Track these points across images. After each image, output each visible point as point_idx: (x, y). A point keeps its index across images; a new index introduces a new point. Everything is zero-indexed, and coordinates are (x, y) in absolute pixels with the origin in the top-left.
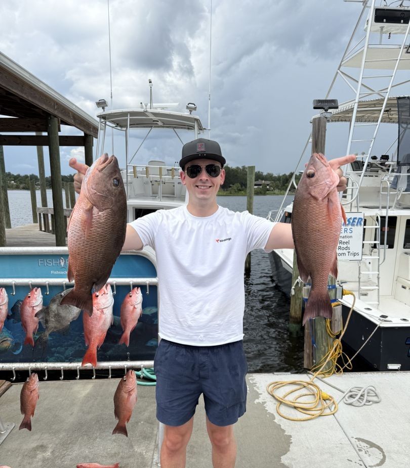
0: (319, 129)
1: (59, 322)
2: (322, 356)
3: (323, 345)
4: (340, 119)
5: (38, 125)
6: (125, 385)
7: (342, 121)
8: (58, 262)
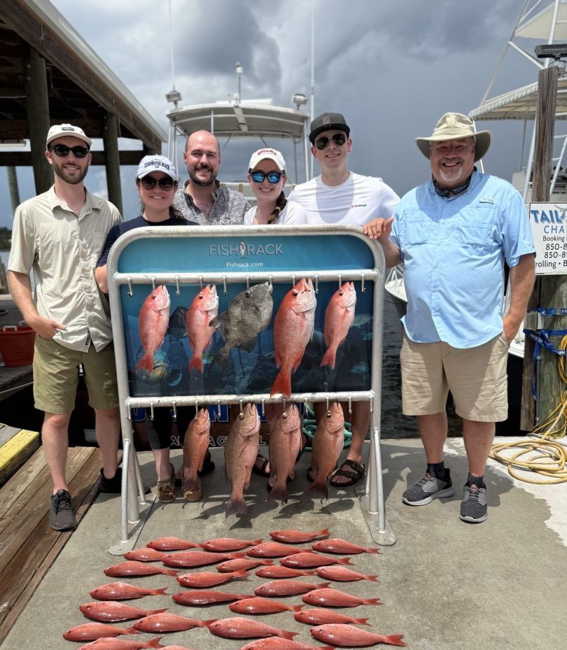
0: (549, 85)
1: (244, 333)
2: (550, 410)
3: (552, 395)
4: (506, 116)
5: (89, 128)
6: (330, 422)
7: (509, 118)
8: (237, 250)
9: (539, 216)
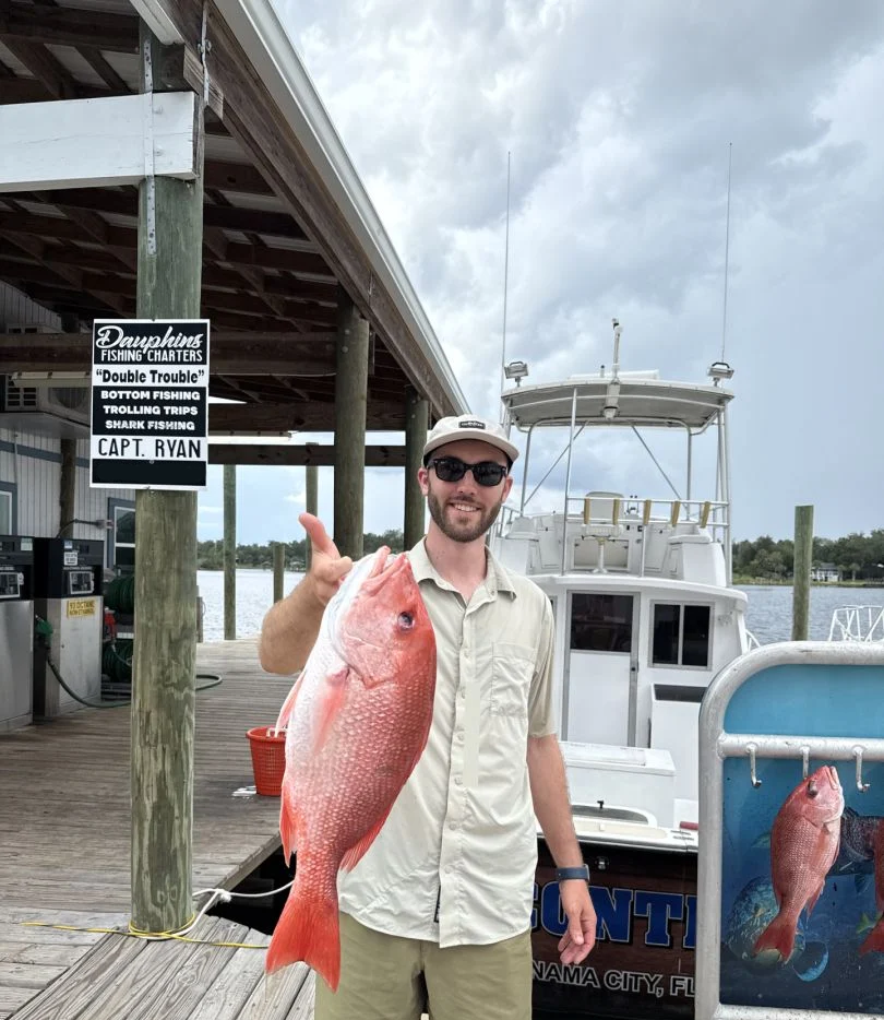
5: (386, 416)
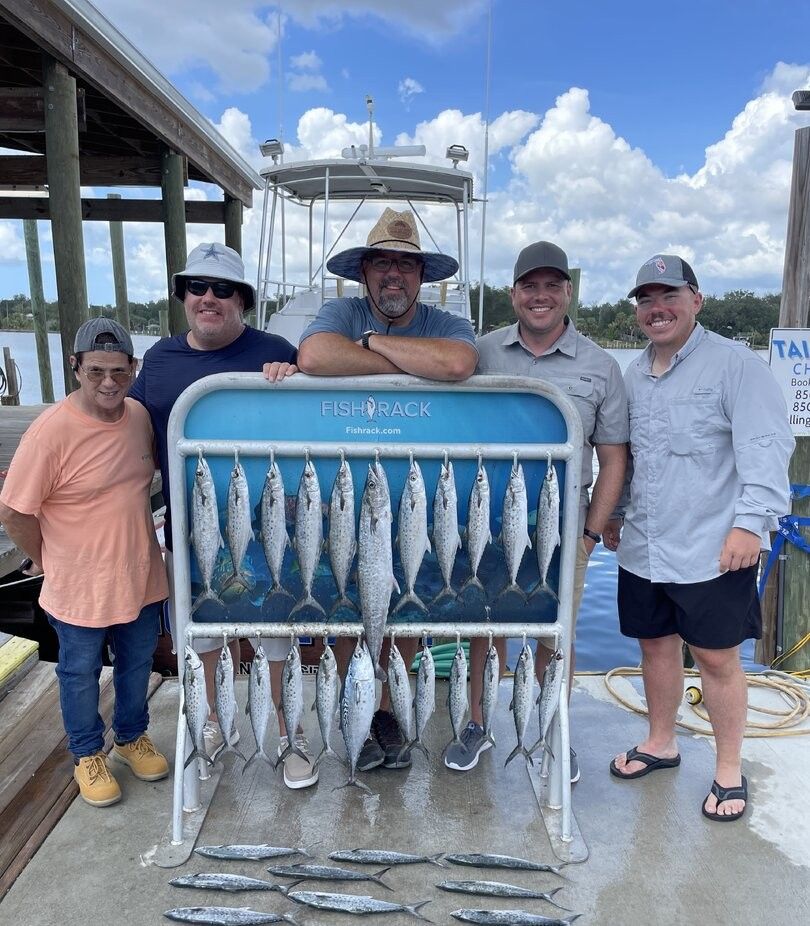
5: (142, 171)
8: (362, 409)
9: (786, 349)
